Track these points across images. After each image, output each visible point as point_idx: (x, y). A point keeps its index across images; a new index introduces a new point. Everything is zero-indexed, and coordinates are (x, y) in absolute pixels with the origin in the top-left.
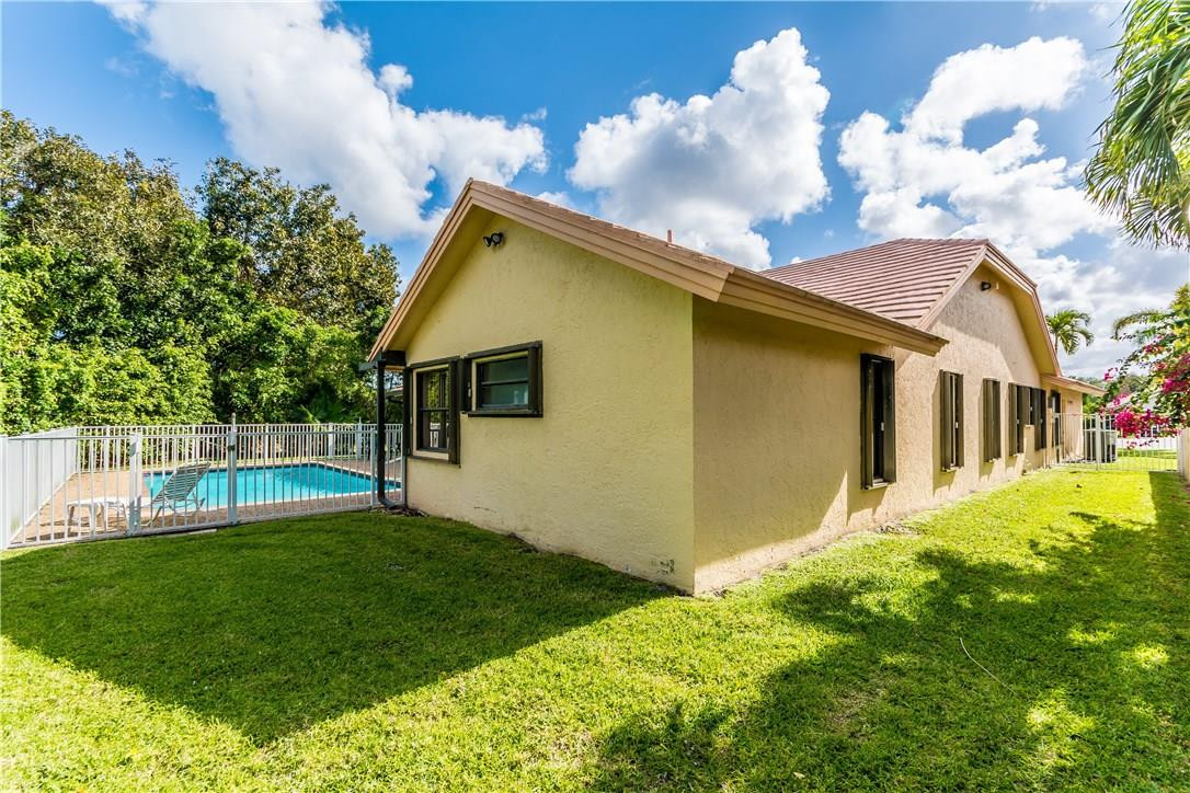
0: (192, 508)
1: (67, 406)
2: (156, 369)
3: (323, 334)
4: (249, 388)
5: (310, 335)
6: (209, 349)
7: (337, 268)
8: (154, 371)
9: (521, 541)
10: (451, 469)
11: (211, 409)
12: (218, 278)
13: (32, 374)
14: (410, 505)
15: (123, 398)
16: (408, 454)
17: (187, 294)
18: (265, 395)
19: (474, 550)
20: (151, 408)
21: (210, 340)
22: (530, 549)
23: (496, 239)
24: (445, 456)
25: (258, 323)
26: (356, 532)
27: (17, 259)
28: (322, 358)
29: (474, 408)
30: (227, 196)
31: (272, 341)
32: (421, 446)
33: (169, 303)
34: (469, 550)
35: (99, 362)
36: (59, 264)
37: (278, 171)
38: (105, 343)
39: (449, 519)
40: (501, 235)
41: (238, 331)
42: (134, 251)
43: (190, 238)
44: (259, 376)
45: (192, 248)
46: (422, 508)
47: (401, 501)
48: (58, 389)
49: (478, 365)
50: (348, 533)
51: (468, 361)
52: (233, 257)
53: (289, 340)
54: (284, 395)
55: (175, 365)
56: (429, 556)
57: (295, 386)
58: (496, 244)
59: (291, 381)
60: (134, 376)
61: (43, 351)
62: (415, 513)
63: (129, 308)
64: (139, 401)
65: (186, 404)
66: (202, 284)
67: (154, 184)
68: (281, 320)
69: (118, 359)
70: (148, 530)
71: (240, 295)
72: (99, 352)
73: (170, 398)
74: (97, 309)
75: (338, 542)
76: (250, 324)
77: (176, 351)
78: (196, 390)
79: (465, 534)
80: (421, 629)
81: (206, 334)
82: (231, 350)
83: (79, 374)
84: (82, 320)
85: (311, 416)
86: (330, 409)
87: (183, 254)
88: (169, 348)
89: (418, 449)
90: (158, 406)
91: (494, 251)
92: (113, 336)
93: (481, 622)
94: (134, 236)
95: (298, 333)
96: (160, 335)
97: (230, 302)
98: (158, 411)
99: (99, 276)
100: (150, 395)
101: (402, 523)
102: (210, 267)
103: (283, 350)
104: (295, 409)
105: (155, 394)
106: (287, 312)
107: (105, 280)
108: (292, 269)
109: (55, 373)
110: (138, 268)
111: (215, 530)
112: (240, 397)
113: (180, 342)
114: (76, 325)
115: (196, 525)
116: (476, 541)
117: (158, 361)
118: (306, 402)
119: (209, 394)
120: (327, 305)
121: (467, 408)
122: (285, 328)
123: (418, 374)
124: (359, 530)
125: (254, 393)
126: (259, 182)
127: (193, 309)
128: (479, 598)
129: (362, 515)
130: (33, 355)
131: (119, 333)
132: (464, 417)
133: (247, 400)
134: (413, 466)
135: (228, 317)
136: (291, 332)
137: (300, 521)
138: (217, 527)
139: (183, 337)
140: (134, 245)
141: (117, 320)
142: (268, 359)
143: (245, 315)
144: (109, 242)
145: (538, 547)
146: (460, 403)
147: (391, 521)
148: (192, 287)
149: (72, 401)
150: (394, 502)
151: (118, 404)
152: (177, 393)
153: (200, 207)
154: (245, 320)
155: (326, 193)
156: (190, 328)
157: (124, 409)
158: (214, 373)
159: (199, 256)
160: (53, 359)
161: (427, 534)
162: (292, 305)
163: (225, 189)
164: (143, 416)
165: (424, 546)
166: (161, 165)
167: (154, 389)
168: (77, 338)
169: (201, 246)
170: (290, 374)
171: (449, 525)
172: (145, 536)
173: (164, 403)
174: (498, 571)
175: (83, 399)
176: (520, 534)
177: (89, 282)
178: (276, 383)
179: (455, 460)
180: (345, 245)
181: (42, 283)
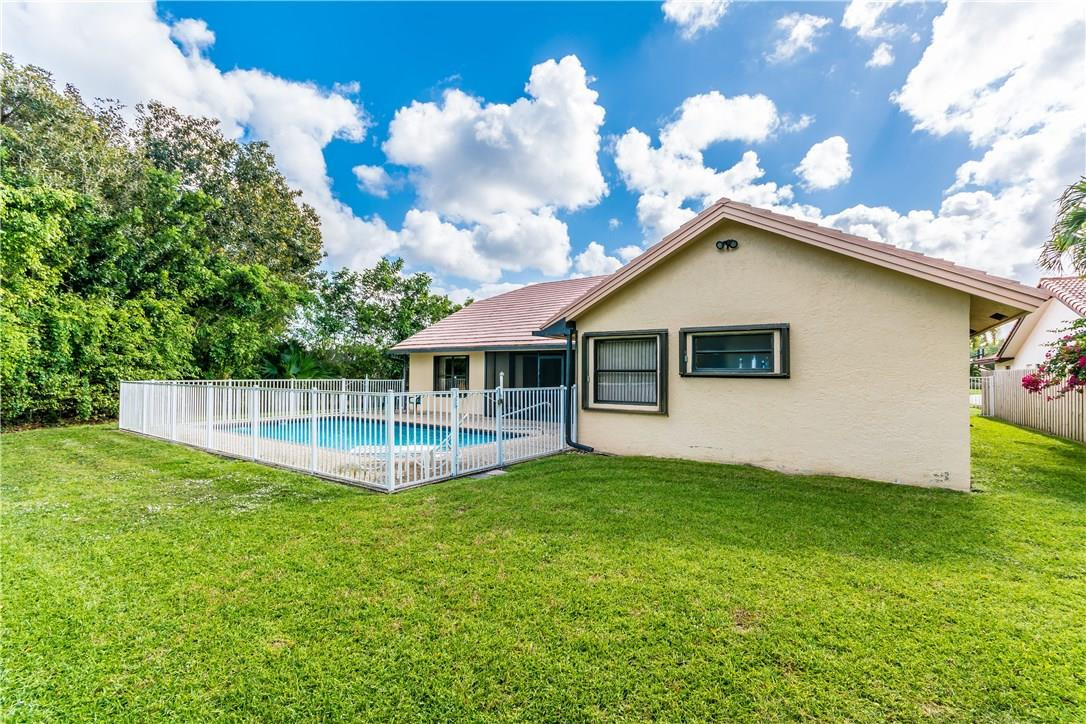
2: (146, 320)
6: (188, 303)
8: (146, 323)
10: (652, 417)
11: (192, 363)
13: (49, 324)
16: (584, 406)
18: (240, 351)
20: (148, 362)
21: (185, 293)
23: (733, 244)
29: (689, 371)
31: (243, 297)
40: (736, 242)
41: (211, 285)
43: (167, 188)
44: (236, 330)
48: (71, 340)
49: (694, 338)
53: (259, 295)
60: (136, 329)
64: (137, 354)
65: (175, 358)
68: (258, 276)
71: (197, 248)
76: (219, 279)
77: (160, 304)
78: (183, 343)
81: (181, 286)
82: (199, 303)
88: (154, 300)
89: (595, 402)
90: (152, 360)
91: (721, 252)
99: (115, 225)
100: (139, 347)
106: (261, 269)
114: (83, 274)
119: (190, 348)
122: (261, 285)
123: (595, 341)
125: (227, 348)
133: (223, 354)
135: (201, 270)
139: (162, 289)
149: (79, 352)
154: (215, 274)
156: (166, 280)
160: (66, 308)
167: (146, 342)
175: (89, 351)
176: (757, 464)
178: (250, 338)
179: (664, 412)
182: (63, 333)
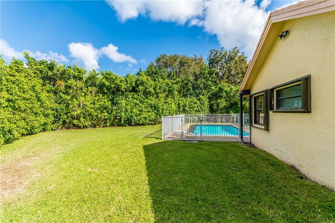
0: (195, 135)
1: (184, 110)
2: (198, 101)
3: (234, 89)
4: (217, 105)
5: (231, 89)
6: (209, 96)
7: (239, 70)
8: (198, 102)
9: (298, 170)
10: (266, 132)
11: (209, 110)
12: (210, 79)
13: (179, 104)
14: (252, 143)
15: (193, 108)
16: (251, 125)
17: (204, 84)
18: (220, 106)
19: (270, 169)
20: (198, 110)
21: (209, 94)
22: (302, 177)
23: (284, 34)
24: (263, 127)
25: (219, 88)
26: (229, 150)
27: (177, 82)
28: (234, 96)
29: (275, 109)
30: (213, 59)
31: (222, 92)
32: (255, 123)
33: (201, 86)
34: (268, 169)
35: (189, 101)
36: (182, 81)
37: (223, 48)
38: (190, 97)
39: (265, 151)
40: (287, 32)
41: (214, 91)
42: (195, 76)
43: (205, 70)
44: (219, 102)
45: (205, 72)
46: (256, 145)
47: (249, 141)
48: (183, 107)
49: (277, 91)
50: (226, 150)
51: (272, 90)
52: (213, 73)
53: (226, 91)
54: (225, 106)
55: (202, 100)
56: (249, 167)
57: (227, 104)
58: (285, 36)
59: (226, 102)
60: (195, 103)
61: (180, 99)
62: (253, 146)
63: (194, 88)
64: (195, 109)
65: (204, 109)
66: (207, 81)
67: (199, 61)
68: (224, 86)
69: (192, 100)
70: (185, 139)
71: (215, 82)
72: (189, 98)
73: (201, 108)
74: (188, 89)
75: (222, 152)
76: (217, 89)
77: (202, 97)
78: (206, 106)
79: (269, 160)
80: (230, 203)
81: (208, 92)
82: (213, 95)
83: (186, 103)
84: (186, 92)
85: (231, 112)
86: (236, 110)
87: (203, 74)
88: (201, 97)
89: (254, 123)
90: (199, 110)
91: (284, 40)
92: (191, 95)
93: (260, 214)
94: (195, 73)
95: (228, 89)
96: (199, 94)
97: (213, 84)
98: (199, 111)
99: (188, 82)
100: (197, 107)
101: (246, 150)
102: (209, 76)
103: (224, 94)
104: (227, 110)
105: (198, 107)
106: (225, 84)
107: (189, 83)
108: (227, 73)
109: (182, 104)
110: (196, 80)
111: (197, 142)
112: (215, 107)
113: (203, 95)
114: (185, 93)
115: (194, 140)
116: (272, 165)
117: (199, 100)
118: (230, 108)
119: (209, 107)
120: (236, 81)
121: (272, 109)
122: (225, 89)
123: (254, 97)
124: (230, 149)
125: (218, 106)
126: (219, 53)
127: (206, 87)
128: (264, 198)
129: (234, 144)
130: (179, 100)
131: (192, 94)
132: (271, 113)
133: (216, 108)
134: (253, 130)
135: (212, 88)
136: (227, 89)
137: (216, 143)
138: (198, 141)
139: (204, 94)
140: (195, 75)
141: (192, 91)
142: (221, 97)
143: (216, 86)
144: (191, 75)
145: (308, 176)
146: (269, 107)
147: (242, 148)
148: (205, 82)
149: (185, 109)
150: (246, 141)
151: (192, 109)
152: (202, 107)
153: (207, 63)
154: (216, 88)
155: (236, 49)
156: (205, 91)
157: (193, 111)
158: (210, 102)
159: (207, 74)
160: (182, 101)
161: (252, 156)
162: (227, 82)
163: (212, 57)
164: (196, 112)
165: (249, 161)
166: (200, 56)
167: (198, 106)
168: (185, 96)
169: (207, 72)
170: (226, 101)
171: (263, 154)
172: (184, 141)
173: (200, 109)
174: (280, 185)
175: (186, 108)
176: (297, 167)
177: (187, 84)
178: (223, 103)
179: (267, 129)
180: (241, 62)
181: (180, 86)
182: (181, 105)
